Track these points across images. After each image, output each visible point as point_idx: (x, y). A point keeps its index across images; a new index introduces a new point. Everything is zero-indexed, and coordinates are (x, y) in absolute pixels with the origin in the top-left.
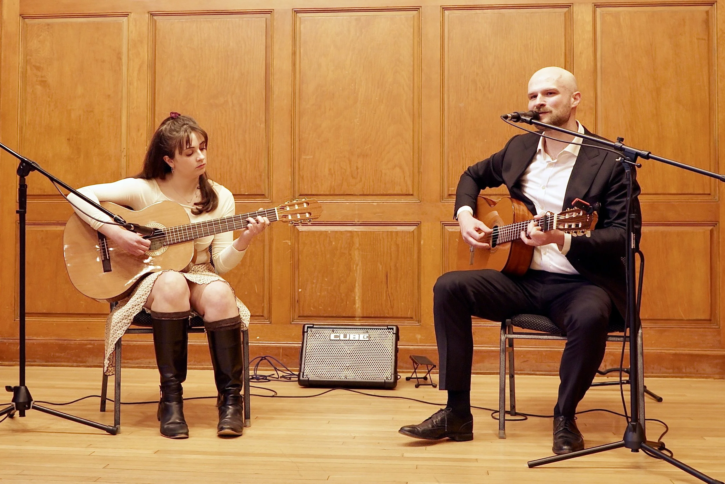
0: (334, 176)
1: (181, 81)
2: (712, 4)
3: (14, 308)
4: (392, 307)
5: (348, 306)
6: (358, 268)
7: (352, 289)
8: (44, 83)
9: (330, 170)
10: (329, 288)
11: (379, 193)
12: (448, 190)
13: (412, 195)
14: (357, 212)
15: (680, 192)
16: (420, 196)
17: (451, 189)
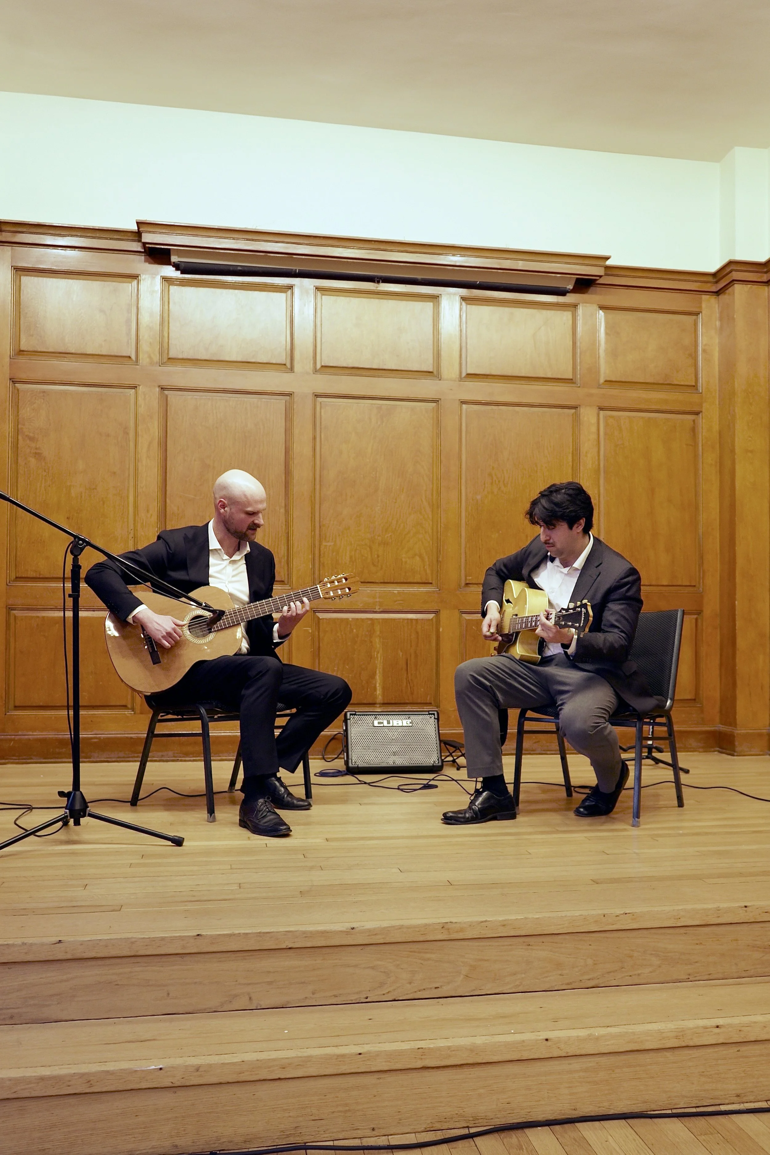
0: (355, 563)
1: (195, 460)
2: (697, 413)
3: (5, 701)
4: (412, 694)
5: (369, 693)
6: (379, 655)
7: (373, 676)
8: (38, 455)
9: (351, 557)
10: (350, 675)
11: (399, 581)
12: (466, 579)
13: (431, 583)
14: (378, 600)
15: (670, 584)
16: (439, 584)
17: (468, 578)
